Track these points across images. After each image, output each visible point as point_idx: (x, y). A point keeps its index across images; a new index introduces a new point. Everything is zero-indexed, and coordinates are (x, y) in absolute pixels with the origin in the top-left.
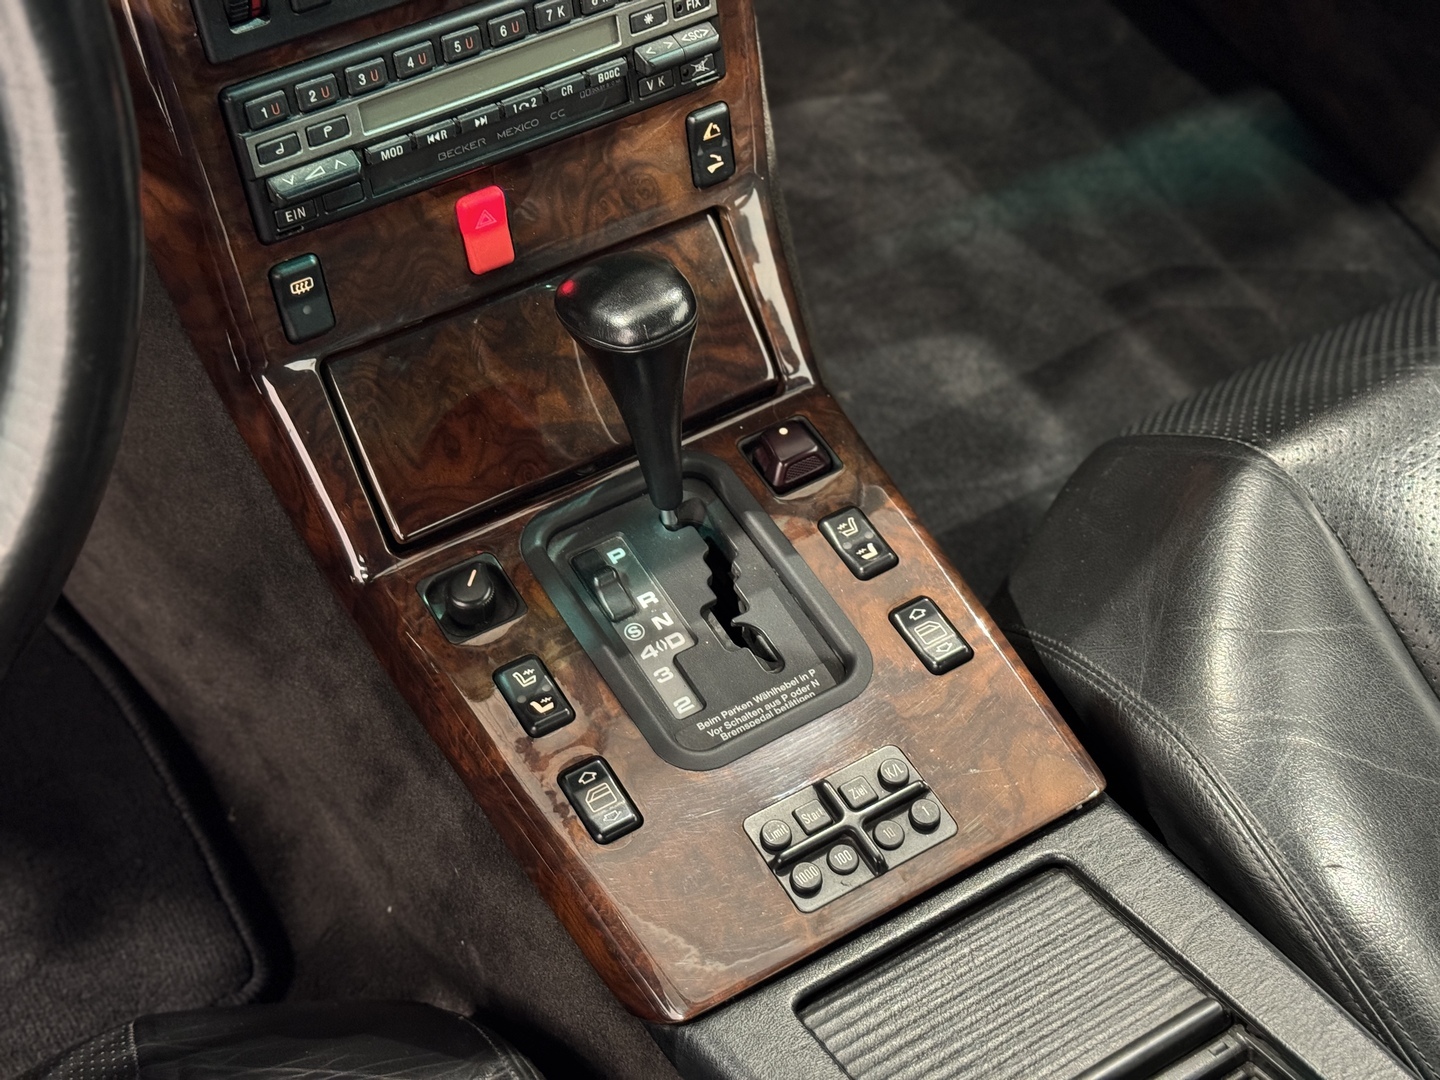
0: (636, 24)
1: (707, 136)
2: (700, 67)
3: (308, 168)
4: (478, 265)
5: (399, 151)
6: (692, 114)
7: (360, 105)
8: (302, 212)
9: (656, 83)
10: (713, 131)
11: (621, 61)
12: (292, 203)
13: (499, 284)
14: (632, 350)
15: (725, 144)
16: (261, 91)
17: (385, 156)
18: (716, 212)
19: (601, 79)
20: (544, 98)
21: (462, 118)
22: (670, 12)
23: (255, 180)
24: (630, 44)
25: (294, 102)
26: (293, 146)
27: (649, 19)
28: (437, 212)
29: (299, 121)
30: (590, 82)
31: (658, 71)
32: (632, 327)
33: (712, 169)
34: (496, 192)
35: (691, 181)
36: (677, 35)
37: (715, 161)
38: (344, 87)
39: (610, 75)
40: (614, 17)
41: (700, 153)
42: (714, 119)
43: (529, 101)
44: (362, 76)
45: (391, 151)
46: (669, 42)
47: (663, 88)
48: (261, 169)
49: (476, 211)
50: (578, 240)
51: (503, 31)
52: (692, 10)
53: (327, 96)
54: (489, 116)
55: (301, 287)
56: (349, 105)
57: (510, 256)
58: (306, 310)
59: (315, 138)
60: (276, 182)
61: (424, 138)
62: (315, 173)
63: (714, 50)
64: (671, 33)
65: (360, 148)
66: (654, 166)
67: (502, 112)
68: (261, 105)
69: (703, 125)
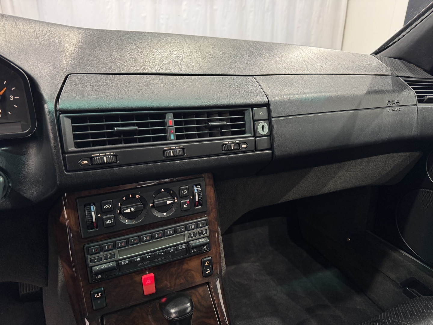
0: (189, 236)
1: (206, 264)
2: (205, 247)
3: (103, 265)
4: (146, 293)
5: (127, 262)
6: (203, 259)
7: (119, 251)
8: (100, 276)
9: (194, 251)
10: (208, 263)
11: (185, 244)
12: (98, 273)
13: (152, 298)
14: (175, 320)
15: (211, 266)
16: (94, 246)
17: (123, 263)
18: (208, 283)
19: (180, 248)
20: (165, 252)
21: (144, 256)
22: (198, 234)
23: (89, 267)
24: (188, 241)
25: (101, 249)
26: (100, 259)
27: (193, 235)
28: (137, 279)
29: (102, 253)
30: (177, 249)
31: (194, 247)
32: (175, 313)
33: (207, 272)
34: (152, 274)
35: (202, 275)
36: (199, 240)
37: (208, 271)
38: (115, 246)
39: (182, 248)
40: (184, 234)
41: (204, 268)
42: (208, 260)
43: (161, 252)
44: (120, 244)
45: (124, 263)
46: (197, 241)
47: (195, 252)
48: (91, 264)
49: (146, 279)
50: (172, 288)
51: (157, 236)
52: (203, 234)
53: (110, 248)
54: (151, 255)
55: (98, 296)
56: (116, 251)
57: (154, 291)
58: (99, 302)
59: (106, 258)
60: (94, 268)
61: (134, 260)
62: (104, 266)
63: (208, 243)
64: (198, 239)
65: (117, 261)
66: (193, 271)
67: (154, 254)
68: (93, 249)
69: (205, 262)
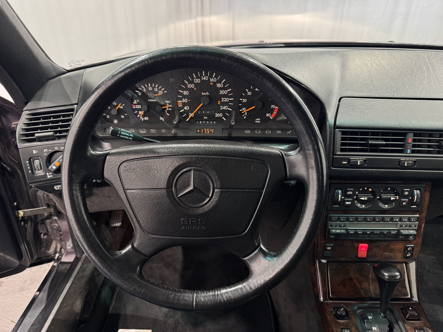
0: (401, 226)
1: (409, 249)
2: (411, 237)
3: (337, 230)
4: (359, 256)
5: (353, 232)
6: (407, 245)
7: (349, 223)
8: (333, 237)
9: (402, 237)
10: (410, 249)
11: (397, 231)
12: (333, 234)
13: (363, 260)
14: (387, 280)
15: (411, 252)
16: (334, 216)
17: (350, 232)
18: (406, 263)
19: (392, 233)
20: (381, 233)
21: (365, 231)
22: (408, 226)
23: (328, 229)
24: (399, 229)
25: (339, 219)
26: (336, 226)
27: (404, 226)
28: (356, 244)
29: (338, 222)
30: (390, 233)
31: (403, 235)
32: (388, 276)
33: (408, 255)
34: (367, 245)
35: (403, 256)
36: (408, 230)
37: (409, 254)
38: (348, 220)
39: (394, 233)
40: (397, 224)
41: (406, 252)
42: (411, 247)
43: (378, 232)
44: (351, 219)
45: (351, 232)
46: (406, 231)
47: (403, 238)
48: (330, 228)
49: (362, 247)
50: (379, 258)
51: (377, 220)
52: (412, 227)
53: (344, 220)
54: (370, 232)
55: (329, 248)
56: (347, 223)
57: (365, 256)
58: (328, 252)
59: (340, 226)
60: (331, 230)
61: (358, 232)
62: (338, 231)
63: (415, 235)
64: (407, 230)
65: (347, 230)
66: (397, 251)
67: (373, 232)
68: (333, 218)
69: (409, 247)
